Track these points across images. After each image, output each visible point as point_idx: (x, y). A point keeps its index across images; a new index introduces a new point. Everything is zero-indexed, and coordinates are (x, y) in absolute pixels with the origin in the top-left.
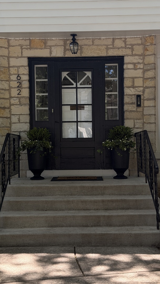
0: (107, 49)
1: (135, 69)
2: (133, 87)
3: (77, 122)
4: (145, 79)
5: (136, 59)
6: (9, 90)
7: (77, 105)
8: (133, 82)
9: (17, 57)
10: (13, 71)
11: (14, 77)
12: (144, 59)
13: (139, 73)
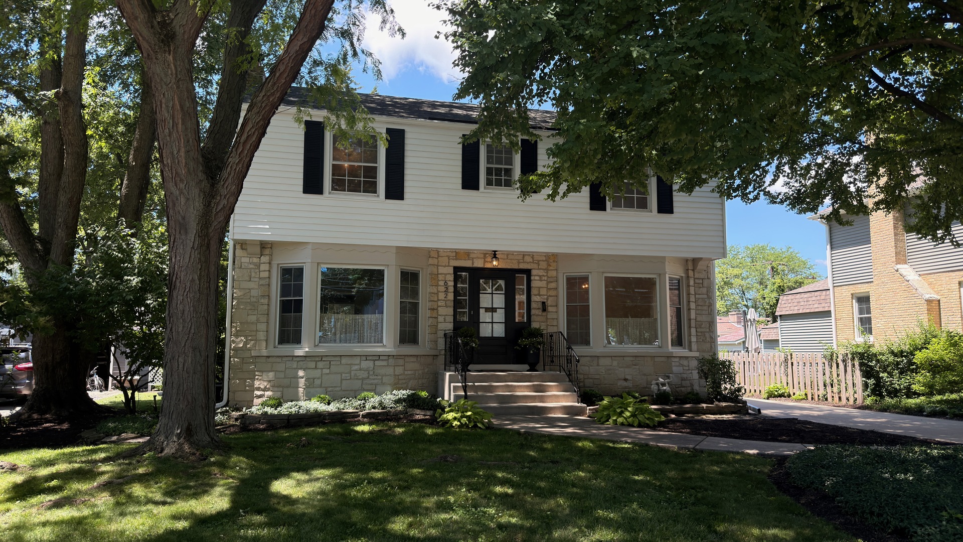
0: (519, 263)
1: (541, 280)
2: (539, 295)
3: (492, 323)
4: (548, 289)
5: (541, 273)
6: (437, 294)
7: (492, 308)
8: (539, 291)
9: (445, 266)
10: (441, 277)
11: (441, 283)
12: (547, 273)
13: (543, 284)
